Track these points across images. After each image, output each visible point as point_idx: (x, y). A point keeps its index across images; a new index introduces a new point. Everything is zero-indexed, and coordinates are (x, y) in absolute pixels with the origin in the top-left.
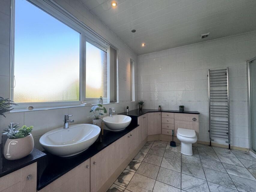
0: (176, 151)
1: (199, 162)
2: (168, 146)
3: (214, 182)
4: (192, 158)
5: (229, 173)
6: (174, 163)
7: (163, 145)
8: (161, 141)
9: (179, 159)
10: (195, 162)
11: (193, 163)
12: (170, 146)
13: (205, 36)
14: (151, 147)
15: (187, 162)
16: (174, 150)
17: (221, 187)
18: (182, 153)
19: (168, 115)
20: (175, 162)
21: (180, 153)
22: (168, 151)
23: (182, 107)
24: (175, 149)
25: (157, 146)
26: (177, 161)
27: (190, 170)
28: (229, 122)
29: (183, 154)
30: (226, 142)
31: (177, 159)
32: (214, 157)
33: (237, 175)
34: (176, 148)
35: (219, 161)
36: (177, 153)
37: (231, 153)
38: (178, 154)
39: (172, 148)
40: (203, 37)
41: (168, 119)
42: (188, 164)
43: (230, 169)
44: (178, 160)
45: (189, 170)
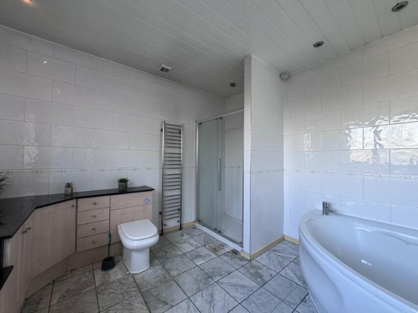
0: (120, 276)
1: (164, 272)
2: (99, 275)
3: (195, 292)
4: (151, 271)
5: (198, 264)
6: (130, 307)
7: (84, 279)
8: (72, 271)
9: (134, 289)
10: (158, 276)
11: (158, 281)
12: (103, 273)
13: (165, 69)
14: (50, 306)
15: (149, 287)
16: (115, 277)
17: (205, 293)
18: (132, 272)
19: (95, 204)
20: (130, 304)
21: (130, 274)
22: (102, 288)
23: (123, 181)
24: (115, 274)
25: (68, 291)
26: (133, 298)
27: (162, 299)
28: (181, 195)
29: (135, 272)
30: (178, 222)
31: (130, 291)
32: (175, 250)
33: (203, 262)
34: (116, 269)
35: (181, 253)
36: (124, 279)
37: (184, 234)
38: (126, 279)
39: (109, 275)
40: (163, 69)
41: (95, 213)
42: (152, 288)
43: (195, 258)
44: (133, 294)
45: (159, 300)
